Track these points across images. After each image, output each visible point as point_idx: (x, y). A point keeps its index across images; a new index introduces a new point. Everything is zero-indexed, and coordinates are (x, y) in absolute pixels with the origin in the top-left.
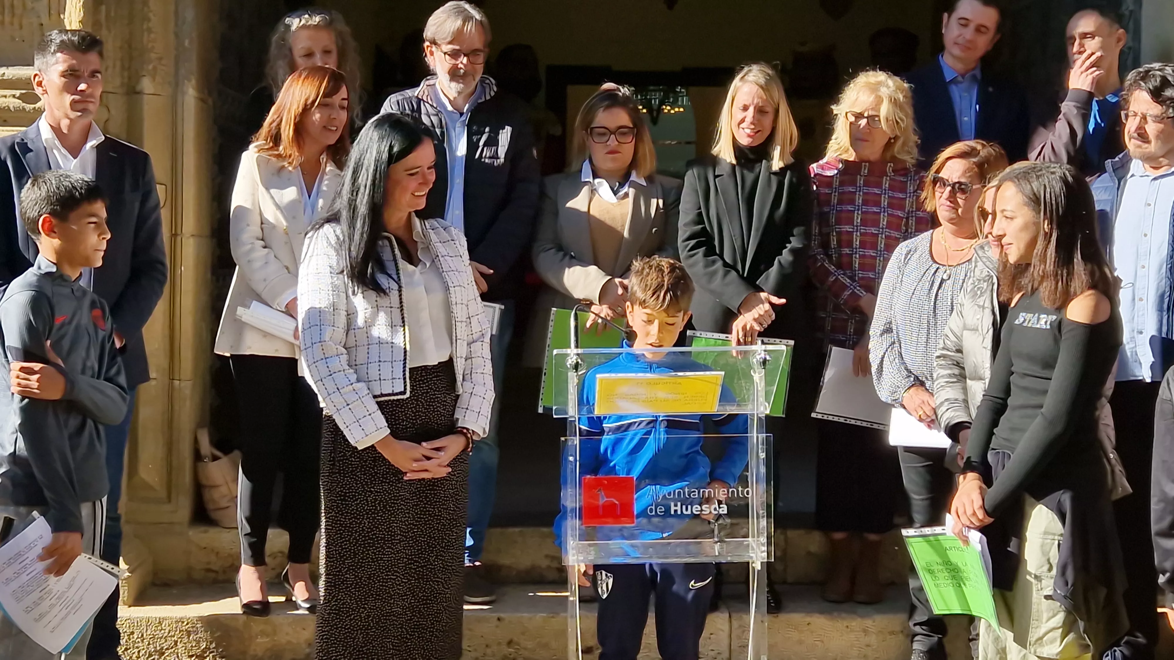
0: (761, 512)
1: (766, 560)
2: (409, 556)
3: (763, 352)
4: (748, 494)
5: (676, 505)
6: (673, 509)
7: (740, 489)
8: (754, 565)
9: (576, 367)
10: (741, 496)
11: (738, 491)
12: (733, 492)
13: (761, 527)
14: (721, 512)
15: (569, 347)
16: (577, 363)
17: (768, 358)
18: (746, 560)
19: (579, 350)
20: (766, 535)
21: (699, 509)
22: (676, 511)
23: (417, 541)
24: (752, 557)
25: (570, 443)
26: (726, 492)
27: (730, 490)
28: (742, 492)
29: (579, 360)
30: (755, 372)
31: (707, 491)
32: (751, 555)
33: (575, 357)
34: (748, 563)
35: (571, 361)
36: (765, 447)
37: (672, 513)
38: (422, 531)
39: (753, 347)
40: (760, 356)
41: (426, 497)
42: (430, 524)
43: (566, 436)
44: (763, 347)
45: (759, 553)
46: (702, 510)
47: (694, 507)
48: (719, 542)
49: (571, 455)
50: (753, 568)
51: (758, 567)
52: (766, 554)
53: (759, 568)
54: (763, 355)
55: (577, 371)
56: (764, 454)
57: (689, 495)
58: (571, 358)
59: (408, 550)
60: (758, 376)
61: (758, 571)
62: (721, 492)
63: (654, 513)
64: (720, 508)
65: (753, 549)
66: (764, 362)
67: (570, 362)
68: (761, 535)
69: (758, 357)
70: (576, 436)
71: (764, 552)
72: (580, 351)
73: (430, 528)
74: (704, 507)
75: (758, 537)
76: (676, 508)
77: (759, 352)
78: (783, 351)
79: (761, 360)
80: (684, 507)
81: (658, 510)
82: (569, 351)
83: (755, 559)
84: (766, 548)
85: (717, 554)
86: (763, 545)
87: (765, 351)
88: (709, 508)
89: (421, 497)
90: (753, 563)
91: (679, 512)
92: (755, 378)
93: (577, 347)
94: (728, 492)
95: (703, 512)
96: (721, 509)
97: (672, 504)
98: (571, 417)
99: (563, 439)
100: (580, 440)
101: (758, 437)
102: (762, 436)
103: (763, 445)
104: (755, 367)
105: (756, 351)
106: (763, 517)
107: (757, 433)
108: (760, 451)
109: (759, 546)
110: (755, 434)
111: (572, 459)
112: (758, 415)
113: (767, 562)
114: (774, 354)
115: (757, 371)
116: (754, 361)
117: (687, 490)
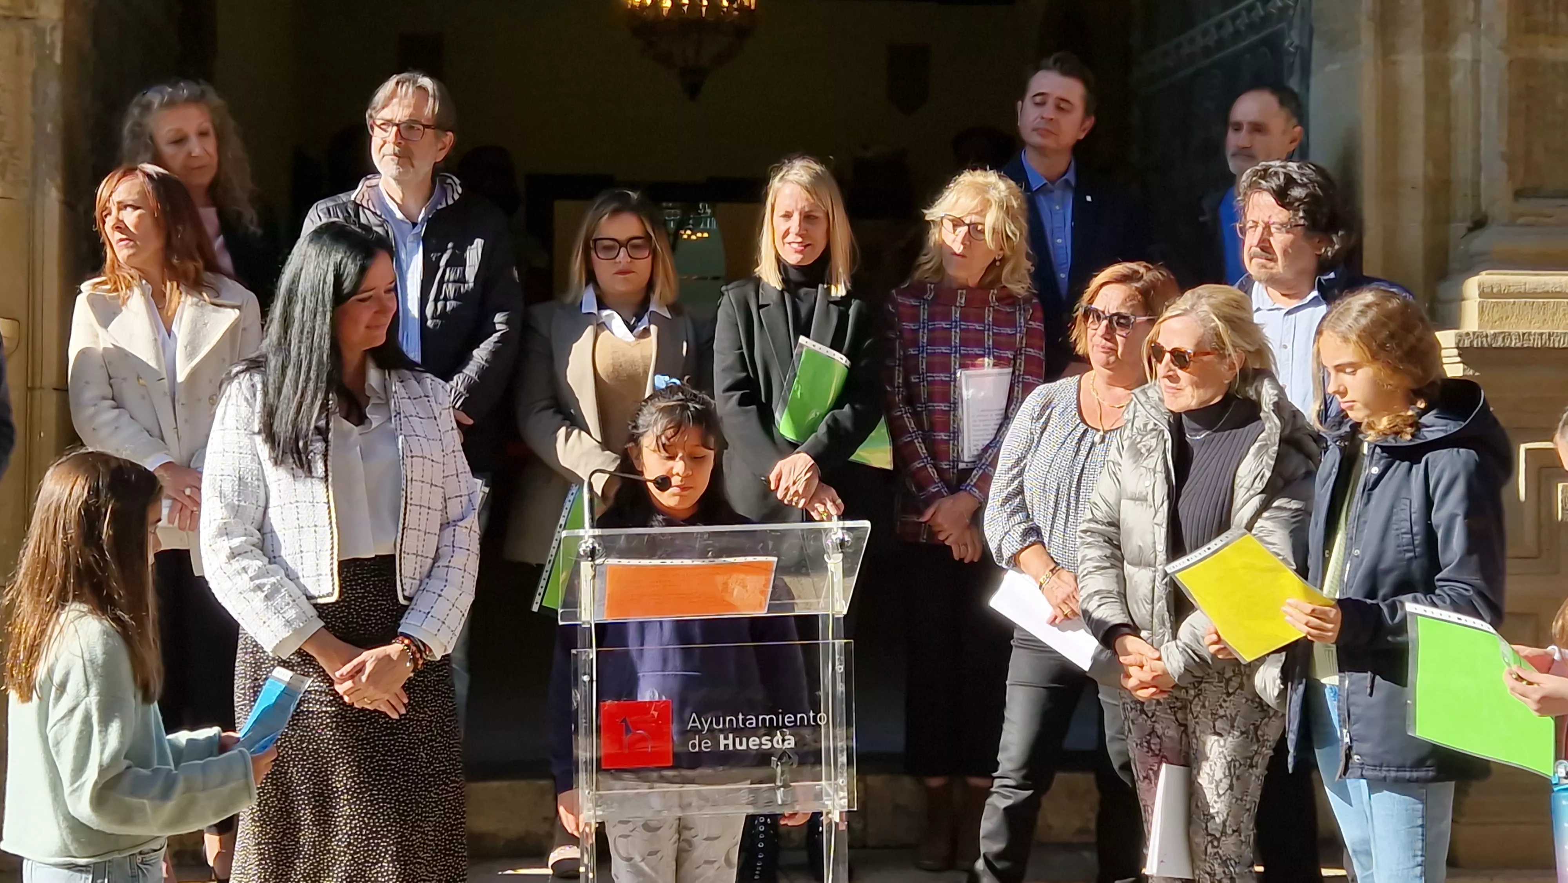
0: (839, 744)
1: (846, 809)
3: (840, 531)
4: (821, 720)
5: (726, 738)
6: (723, 742)
7: (812, 714)
8: (830, 816)
9: (592, 554)
10: (812, 723)
12: (802, 718)
13: (839, 764)
14: (786, 745)
15: (583, 527)
16: (594, 548)
17: (847, 538)
18: (820, 810)
20: (845, 774)
21: (758, 742)
22: (726, 746)
24: (827, 806)
25: (583, 658)
28: (815, 718)
29: (596, 545)
30: (830, 558)
32: (826, 802)
33: (591, 540)
35: (585, 545)
36: (843, 658)
37: (722, 748)
39: (826, 525)
40: (836, 536)
43: (576, 648)
44: (841, 524)
45: (837, 801)
46: (761, 744)
47: (751, 739)
48: (782, 786)
49: (585, 674)
51: (836, 817)
52: (846, 800)
53: (838, 820)
54: (840, 535)
55: (593, 560)
56: (842, 667)
57: (744, 724)
58: (586, 542)
60: (834, 562)
61: (836, 823)
62: (786, 720)
63: (697, 749)
64: (783, 741)
65: (828, 795)
66: (842, 543)
67: (583, 547)
68: (839, 775)
69: (834, 537)
70: (591, 647)
71: (844, 798)
72: (598, 532)
74: (763, 740)
75: (836, 779)
76: (726, 742)
77: (835, 530)
78: (867, 528)
79: (838, 542)
80: (737, 740)
81: (703, 745)
82: (581, 532)
83: (830, 808)
84: (846, 794)
85: (780, 802)
86: (842, 788)
87: (843, 528)
88: (771, 741)
90: (828, 814)
92: (829, 566)
93: (592, 527)
94: (796, 718)
95: (764, 747)
96: (786, 743)
97: (722, 736)
98: (584, 623)
99: (574, 651)
100: (597, 652)
101: (834, 644)
102: (840, 643)
103: (841, 655)
104: (830, 551)
105: (831, 529)
106: (842, 751)
107: (833, 639)
108: (837, 663)
109: (836, 791)
110: (831, 640)
111: (586, 678)
112: (833, 615)
113: (849, 812)
114: (855, 532)
115: (832, 556)
116: (829, 542)
117: (741, 717)
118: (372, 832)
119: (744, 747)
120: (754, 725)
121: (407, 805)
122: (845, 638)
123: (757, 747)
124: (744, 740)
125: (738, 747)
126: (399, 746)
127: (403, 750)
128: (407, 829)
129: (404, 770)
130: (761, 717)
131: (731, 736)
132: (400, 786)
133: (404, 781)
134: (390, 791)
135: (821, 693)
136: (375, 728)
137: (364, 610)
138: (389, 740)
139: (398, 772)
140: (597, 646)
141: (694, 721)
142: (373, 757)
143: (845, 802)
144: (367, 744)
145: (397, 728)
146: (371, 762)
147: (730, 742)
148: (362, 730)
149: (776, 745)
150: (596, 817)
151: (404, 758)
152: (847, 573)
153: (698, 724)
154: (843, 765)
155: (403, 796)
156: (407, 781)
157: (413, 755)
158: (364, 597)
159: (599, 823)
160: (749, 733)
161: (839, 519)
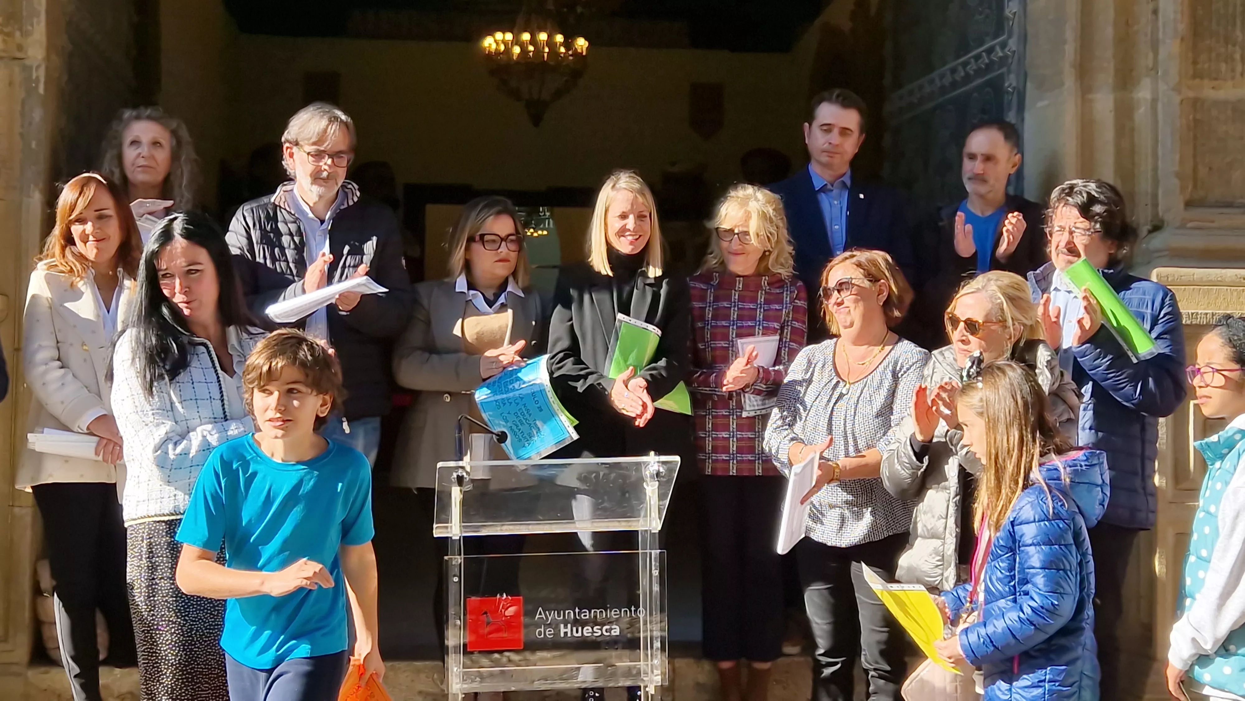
0: (655, 635)
1: (660, 684)
3: (656, 464)
5: (565, 627)
6: (563, 630)
7: (633, 609)
8: (647, 689)
9: (461, 481)
10: (634, 616)
11: (631, 611)
12: (625, 612)
13: (655, 648)
14: (613, 633)
16: (462, 476)
17: (661, 470)
20: (659, 656)
21: (590, 630)
22: (566, 633)
24: (645, 682)
25: (453, 563)
26: (618, 612)
27: (623, 610)
28: (636, 611)
29: (464, 474)
30: (648, 485)
31: (598, 611)
32: (645, 679)
33: (460, 471)
35: (456, 474)
36: (658, 564)
37: (562, 635)
40: (653, 468)
45: (652, 676)
46: (594, 632)
47: (585, 628)
49: (455, 576)
51: (652, 690)
52: (660, 677)
53: (653, 693)
54: (656, 467)
55: (461, 485)
56: (657, 572)
57: (579, 616)
58: (454, 472)
60: (651, 489)
61: (652, 695)
62: (613, 613)
63: (542, 636)
64: (612, 629)
65: (646, 673)
66: (658, 474)
67: (454, 475)
68: (654, 657)
69: (651, 469)
70: (460, 554)
71: (658, 675)
74: (595, 628)
75: (652, 661)
76: (566, 630)
77: (652, 462)
79: (655, 472)
80: (574, 629)
81: (547, 633)
83: (647, 683)
84: (659, 672)
86: (657, 667)
87: (658, 462)
88: (601, 629)
90: (646, 687)
91: (569, 635)
92: (647, 491)
94: (620, 611)
95: (595, 634)
96: (613, 631)
97: (562, 626)
98: (454, 535)
99: (446, 558)
100: (465, 559)
101: (651, 554)
102: (656, 552)
103: (655, 561)
104: (648, 480)
105: (649, 462)
106: (657, 639)
107: (650, 549)
108: (653, 568)
109: (652, 670)
110: (648, 550)
111: (456, 579)
112: (650, 531)
113: (661, 686)
114: (668, 465)
115: (650, 484)
116: (647, 473)
117: (577, 610)
119: (580, 634)
120: (587, 617)
122: (660, 549)
123: (590, 635)
124: (580, 629)
125: (575, 634)
130: (593, 611)
131: (569, 626)
135: (641, 592)
140: (465, 554)
141: (540, 614)
147: (569, 630)
149: (605, 634)
150: (461, 689)
152: (661, 497)
153: (544, 616)
154: (657, 649)
159: (465, 694)
160: (583, 624)
161: (656, 454)
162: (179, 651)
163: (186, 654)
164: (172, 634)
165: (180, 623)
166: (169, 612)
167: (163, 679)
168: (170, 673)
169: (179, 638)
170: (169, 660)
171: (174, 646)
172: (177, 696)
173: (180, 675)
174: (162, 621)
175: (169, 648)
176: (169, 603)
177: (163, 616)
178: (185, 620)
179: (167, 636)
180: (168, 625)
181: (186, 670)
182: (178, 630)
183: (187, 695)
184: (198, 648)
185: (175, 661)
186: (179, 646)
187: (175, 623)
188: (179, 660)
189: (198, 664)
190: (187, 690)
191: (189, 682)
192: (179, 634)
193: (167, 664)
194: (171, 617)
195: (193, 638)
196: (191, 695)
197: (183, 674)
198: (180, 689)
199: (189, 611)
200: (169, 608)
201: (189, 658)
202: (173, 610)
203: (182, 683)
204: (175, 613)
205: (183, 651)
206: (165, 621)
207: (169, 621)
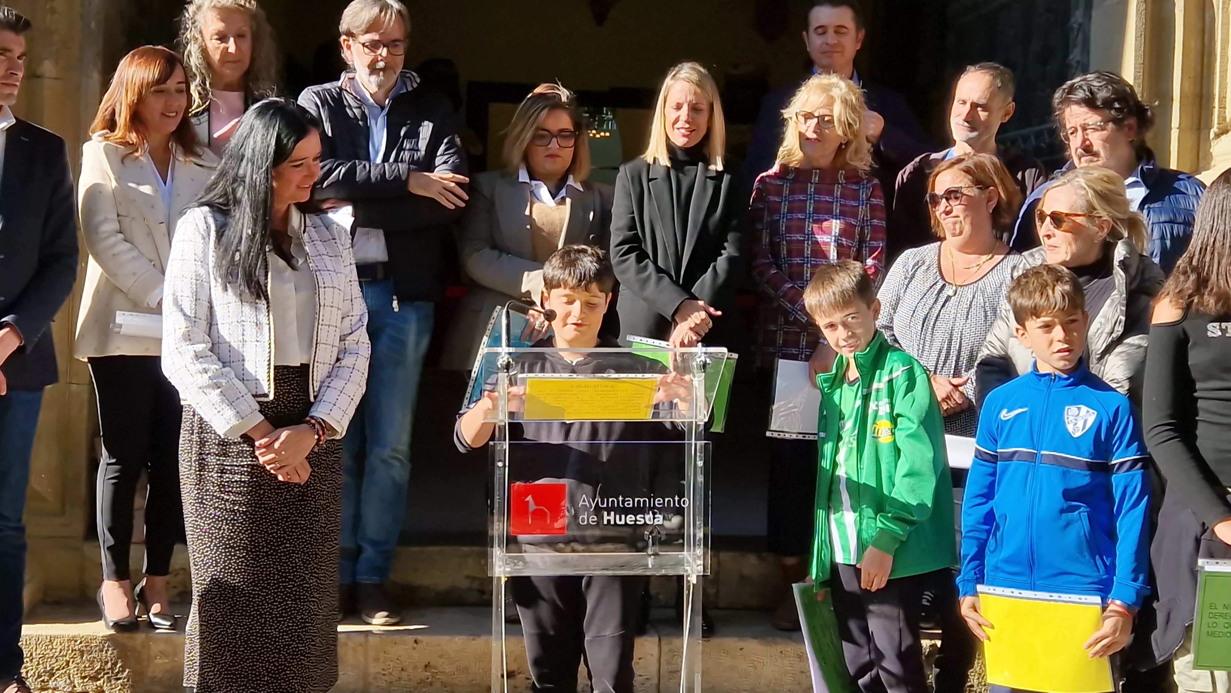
0: (698, 523)
1: (702, 574)
2: (283, 573)
3: (703, 355)
4: (684, 504)
5: (609, 515)
6: (606, 518)
7: (677, 498)
8: (689, 579)
9: (508, 367)
10: (677, 505)
11: (674, 500)
12: (669, 501)
13: (697, 538)
14: (656, 523)
15: (500, 345)
16: (509, 362)
17: (708, 361)
18: (681, 573)
19: (511, 348)
20: (702, 546)
21: (634, 518)
22: (609, 521)
23: (291, 557)
24: (687, 571)
25: (499, 448)
26: (662, 502)
27: (666, 500)
28: (679, 501)
29: (511, 360)
30: (694, 376)
31: (642, 500)
32: (686, 568)
33: (507, 356)
34: (683, 576)
35: (502, 360)
36: (703, 455)
37: (605, 522)
38: (295, 546)
39: (693, 350)
40: (700, 359)
41: (297, 509)
42: (302, 538)
43: (494, 440)
44: (704, 349)
45: (695, 566)
46: (636, 520)
47: (629, 517)
48: (653, 555)
49: (500, 461)
50: (688, 582)
51: (693, 580)
52: (702, 567)
53: (695, 582)
54: (703, 358)
55: (508, 372)
56: (702, 462)
57: (623, 504)
58: (502, 358)
59: (281, 566)
60: (697, 380)
61: (694, 585)
62: (656, 502)
63: (586, 522)
64: (654, 518)
65: (688, 562)
66: (705, 365)
68: (697, 547)
69: (698, 360)
70: (505, 440)
71: (700, 565)
72: (512, 350)
73: (303, 542)
74: (638, 517)
75: (694, 551)
76: (609, 518)
77: (700, 354)
79: (702, 363)
80: (618, 516)
81: (590, 520)
82: (499, 350)
83: (689, 572)
84: (702, 562)
85: (650, 566)
86: (699, 557)
87: (705, 353)
88: (644, 518)
89: (291, 509)
90: (688, 576)
91: (612, 522)
92: (694, 383)
93: (509, 345)
94: (664, 501)
95: (638, 523)
96: (656, 520)
97: (605, 513)
99: (491, 443)
100: (510, 444)
101: (696, 444)
102: (700, 444)
103: (701, 453)
104: (695, 371)
105: (696, 354)
106: (700, 528)
107: (696, 440)
108: (698, 459)
109: (694, 560)
110: (693, 442)
111: (500, 464)
112: (696, 422)
113: (703, 576)
114: (715, 356)
115: (697, 375)
116: (694, 363)
117: (621, 498)
118: (282, 577)
119: (623, 522)
120: (631, 506)
121: (309, 556)
122: (705, 440)
123: (633, 523)
124: (623, 516)
125: (618, 522)
126: (308, 510)
127: (310, 513)
128: (307, 574)
129: (310, 528)
130: (636, 500)
131: (612, 513)
132: (306, 541)
133: (309, 537)
134: (298, 544)
135: (685, 483)
136: (291, 495)
137: (289, 402)
138: (301, 505)
139: (305, 530)
140: (510, 440)
141: (584, 501)
142: (288, 518)
143: (701, 568)
144: (284, 507)
145: (307, 496)
146: (287, 522)
147: (612, 518)
148: (281, 496)
149: (648, 522)
150: (505, 572)
151: (311, 519)
152: (708, 389)
153: (587, 503)
154: (700, 539)
155: (308, 548)
156: (311, 537)
157: (317, 517)
158: (289, 393)
159: (508, 578)
160: (626, 511)
161: (703, 346)
162: (222, 524)
163: (228, 529)
164: (215, 508)
165: (223, 498)
166: (214, 487)
167: (207, 551)
168: (214, 546)
169: (222, 512)
170: (212, 534)
171: (217, 520)
172: (221, 569)
173: (222, 549)
174: (206, 495)
175: (213, 522)
176: (213, 478)
177: (207, 490)
178: (228, 495)
179: (210, 510)
180: (212, 500)
181: (229, 544)
182: (221, 505)
183: (230, 568)
184: (241, 523)
185: (219, 534)
186: (222, 521)
187: (218, 498)
188: (223, 533)
189: (241, 539)
190: (230, 563)
191: (232, 556)
192: (222, 508)
193: (211, 538)
194: (216, 491)
195: (236, 513)
196: (234, 569)
197: (226, 548)
198: (224, 562)
199: (233, 487)
200: (213, 483)
201: (232, 532)
202: (219, 485)
203: (226, 556)
204: (220, 488)
205: (225, 525)
206: (209, 495)
207: (213, 496)
